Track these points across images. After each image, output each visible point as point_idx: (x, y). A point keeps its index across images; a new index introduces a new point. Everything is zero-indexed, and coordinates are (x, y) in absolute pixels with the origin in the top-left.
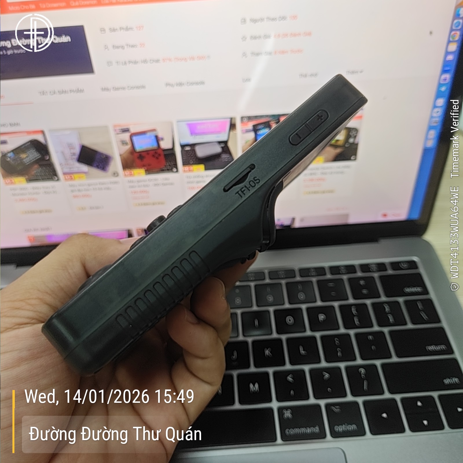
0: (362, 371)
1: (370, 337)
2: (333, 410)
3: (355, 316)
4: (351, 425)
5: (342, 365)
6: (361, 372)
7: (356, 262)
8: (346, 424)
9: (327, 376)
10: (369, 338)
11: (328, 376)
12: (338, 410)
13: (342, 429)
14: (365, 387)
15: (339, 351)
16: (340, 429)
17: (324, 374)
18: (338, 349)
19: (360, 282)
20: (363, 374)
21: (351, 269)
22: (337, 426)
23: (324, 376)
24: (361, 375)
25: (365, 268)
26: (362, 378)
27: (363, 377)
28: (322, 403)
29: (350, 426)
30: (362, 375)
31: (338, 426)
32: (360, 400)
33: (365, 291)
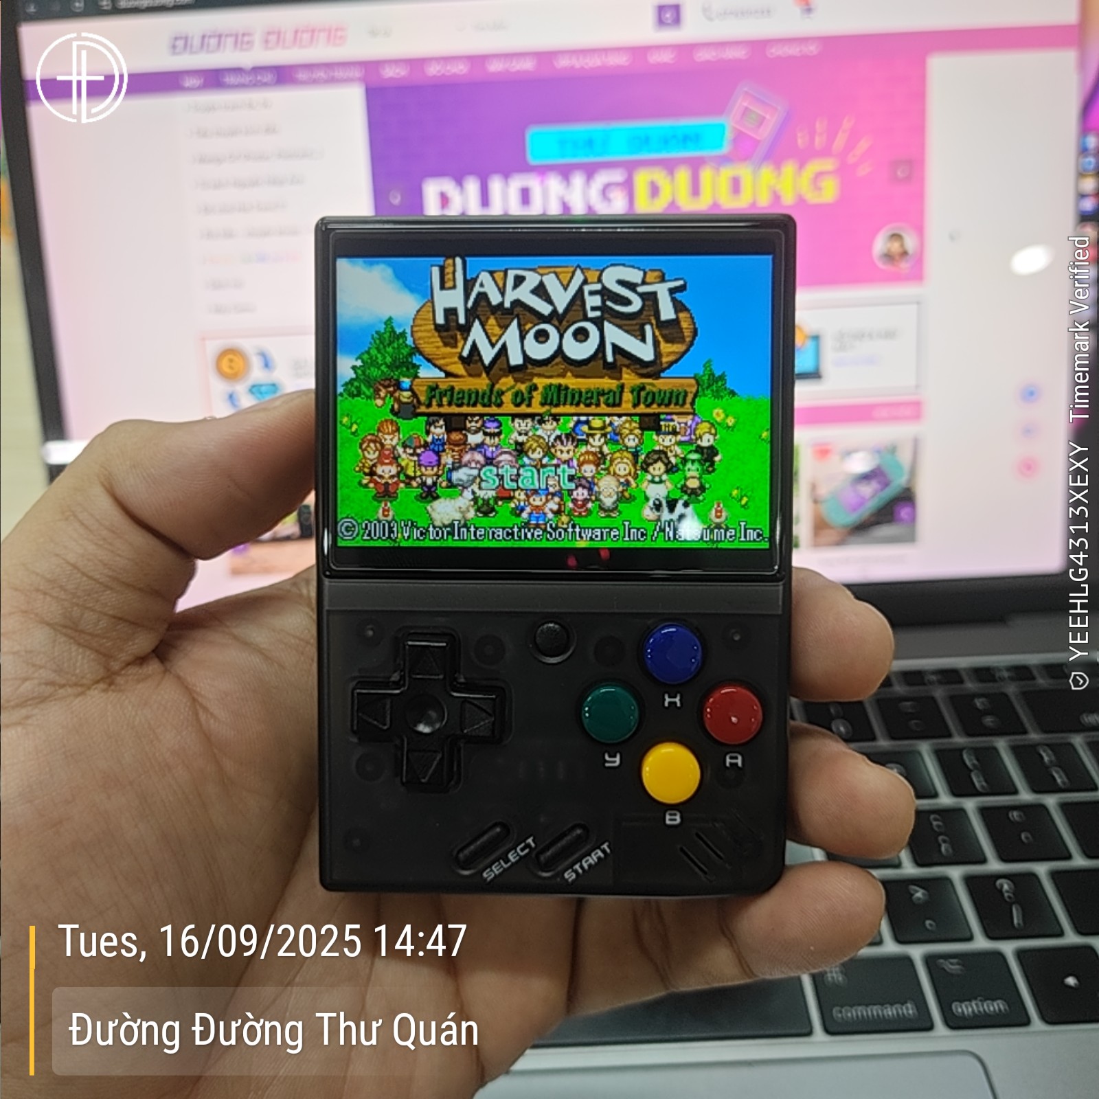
0: (1006, 886)
1: (1015, 815)
2: (943, 969)
3: (971, 771)
4: (993, 1000)
5: (956, 873)
6: (1002, 886)
7: (962, 662)
8: (979, 998)
9: (919, 894)
10: (1013, 816)
11: (923, 894)
12: (957, 967)
13: (970, 1010)
14: (1016, 921)
15: (944, 841)
16: (965, 1009)
17: (912, 892)
18: (940, 838)
19: (975, 704)
20: (1007, 892)
21: (950, 676)
22: (957, 1003)
23: (912, 895)
24: (1003, 895)
25: (983, 674)
26: (1006, 901)
27: (1008, 900)
28: (916, 952)
29: (989, 1002)
30: (1006, 895)
31: (961, 1001)
32: (1008, 948)
33: (988, 721)
